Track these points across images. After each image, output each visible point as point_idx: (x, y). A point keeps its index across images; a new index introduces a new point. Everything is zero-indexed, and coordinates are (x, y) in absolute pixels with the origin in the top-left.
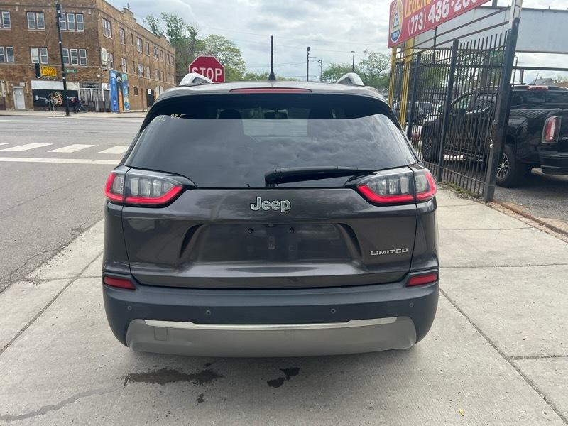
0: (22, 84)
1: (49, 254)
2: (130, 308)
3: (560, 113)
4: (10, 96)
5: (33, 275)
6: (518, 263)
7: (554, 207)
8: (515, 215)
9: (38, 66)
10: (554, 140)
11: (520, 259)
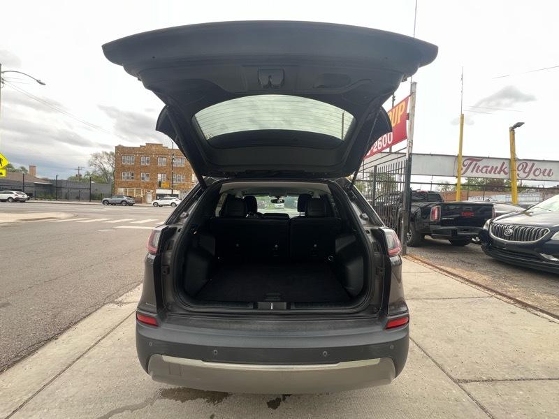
0: (152, 191)
1: (135, 284)
2: (151, 344)
3: (439, 204)
4: (145, 197)
5: (120, 299)
6: (435, 296)
7: (444, 259)
8: (422, 264)
9: (160, 183)
10: (438, 220)
11: (435, 294)
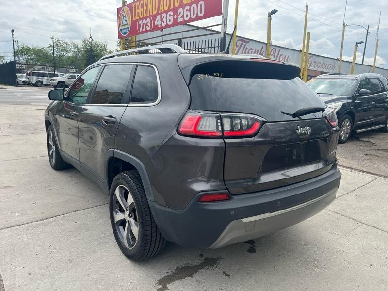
2: (233, 213)
